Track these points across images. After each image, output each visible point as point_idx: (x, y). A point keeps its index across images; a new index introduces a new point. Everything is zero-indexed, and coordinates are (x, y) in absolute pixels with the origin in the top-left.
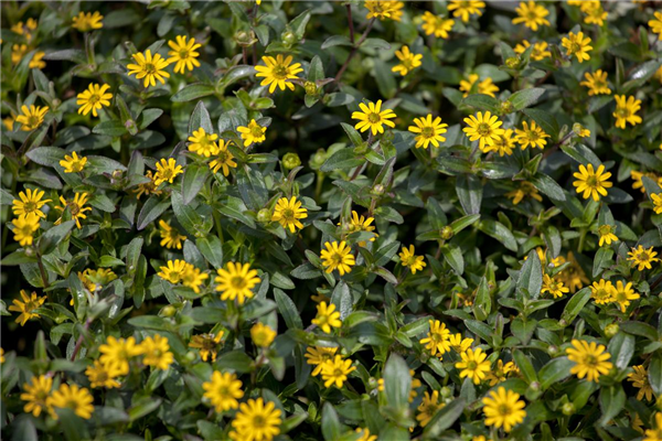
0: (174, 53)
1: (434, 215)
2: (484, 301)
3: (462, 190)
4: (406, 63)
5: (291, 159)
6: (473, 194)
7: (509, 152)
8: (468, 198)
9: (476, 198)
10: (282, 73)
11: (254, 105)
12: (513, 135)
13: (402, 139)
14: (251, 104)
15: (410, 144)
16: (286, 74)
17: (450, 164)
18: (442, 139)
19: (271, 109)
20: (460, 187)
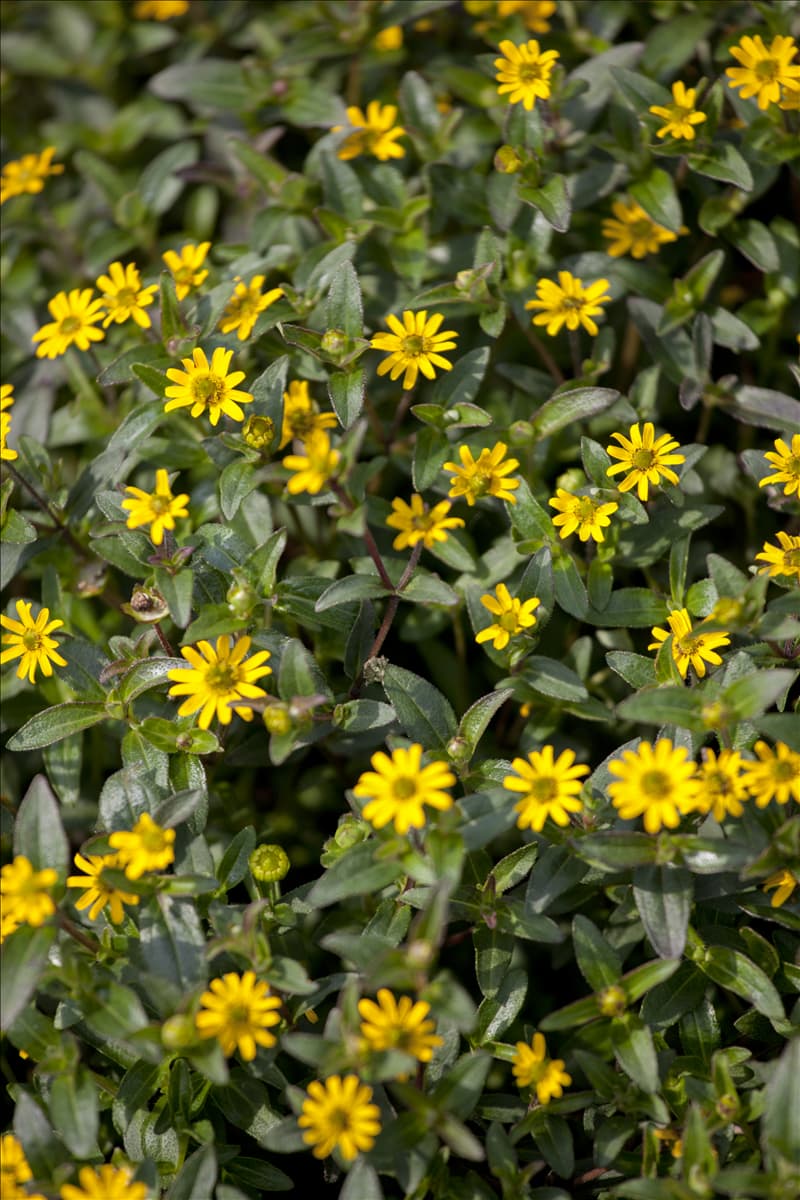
0: (13, 639)
1: (591, 956)
2: (701, 1159)
3: (647, 894)
4: (505, 619)
5: (267, 862)
6: (671, 901)
7: (736, 810)
8: (662, 913)
9: (677, 912)
10: (225, 680)
11: (186, 743)
12: (742, 771)
13: (490, 809)
14: (180, 739)
15: (510, 818)
16: (234, 683)
17: (604, 849)
18: (574, 806)
19: (214, 754)
20: (644, 887)
